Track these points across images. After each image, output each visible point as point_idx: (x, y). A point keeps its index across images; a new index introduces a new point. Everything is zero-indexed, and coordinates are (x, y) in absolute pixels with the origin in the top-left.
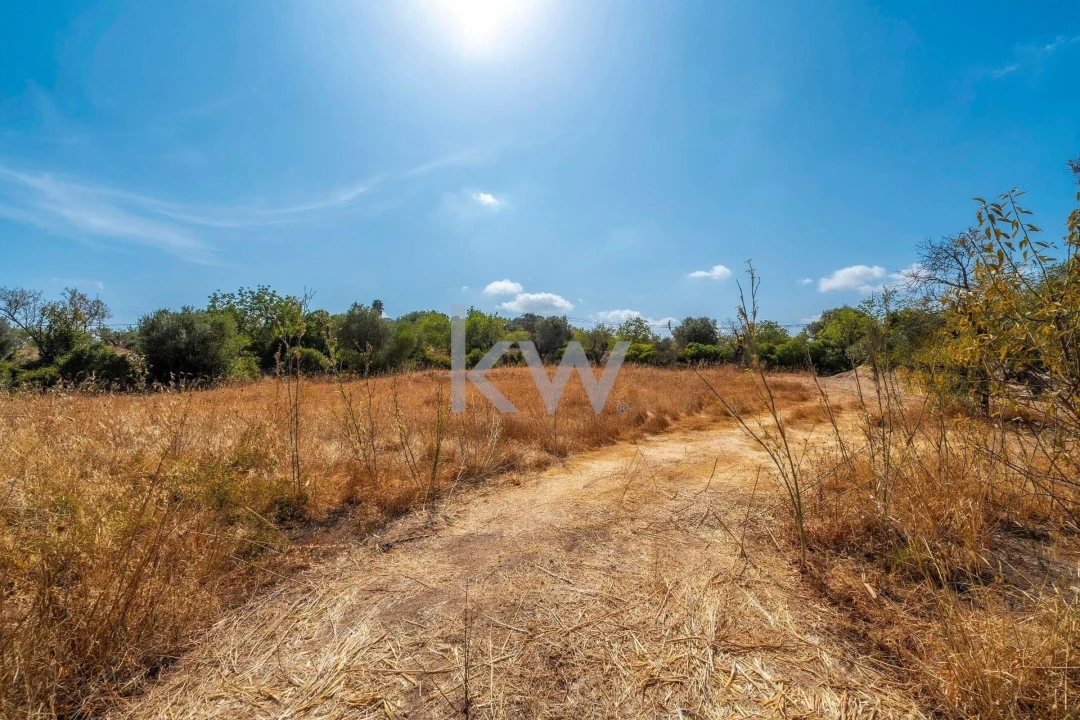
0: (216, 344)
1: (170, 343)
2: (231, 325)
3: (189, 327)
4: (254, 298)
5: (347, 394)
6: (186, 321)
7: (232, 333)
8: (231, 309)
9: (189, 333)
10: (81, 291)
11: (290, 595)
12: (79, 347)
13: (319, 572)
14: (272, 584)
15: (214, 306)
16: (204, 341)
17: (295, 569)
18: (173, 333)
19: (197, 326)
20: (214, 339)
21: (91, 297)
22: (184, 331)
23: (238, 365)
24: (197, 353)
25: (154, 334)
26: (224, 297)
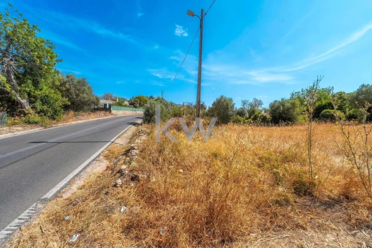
0: (292, 110)
1: (278, 111)
2: (298, 103)
3: (283, 105)
4: (307, 92)
5: (346, 133)
6: (282, 103)
7: (298, 106)
8: (298, 98)
9: (283, 107)
10: (256, 98)
11: (290, 242)
12: (256, 113)
13: (312, 237)
14: (284, 227)
15: (292, 97)
16: (288, 109)
17: (298, 226)
18: (278, 108)
19: (286, 105)
20: (292, 108)
21: (259, 100)
22: (281, 107)
23: (300, 118)
24: (286, 114)
25: (273, 108)
26: (296, 93)
